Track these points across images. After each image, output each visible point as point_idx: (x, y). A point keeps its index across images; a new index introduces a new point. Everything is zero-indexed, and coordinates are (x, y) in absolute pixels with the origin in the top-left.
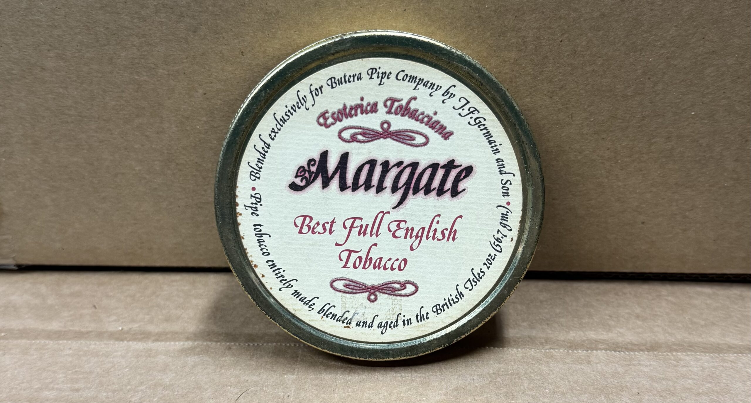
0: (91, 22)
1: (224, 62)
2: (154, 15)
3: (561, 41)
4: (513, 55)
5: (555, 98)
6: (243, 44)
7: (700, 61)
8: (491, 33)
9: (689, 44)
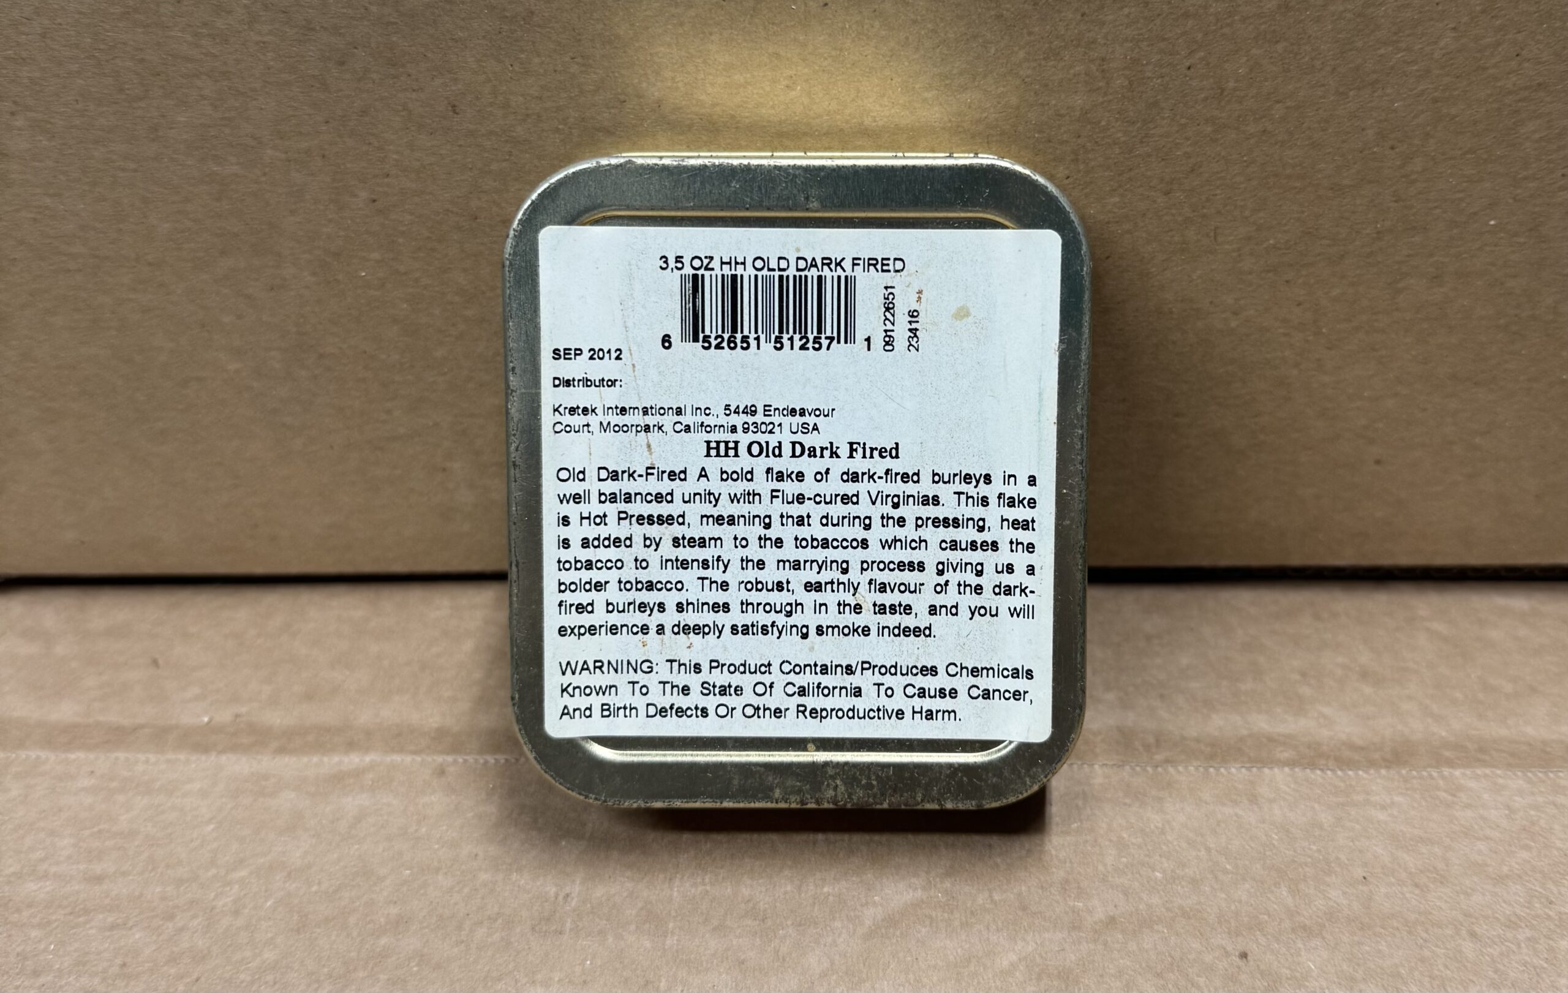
0: (102, 47)
1: (413, 128)
2: (246, 27)
3: (1189, 68)
4: (1078, 101)
5: (1178, 195)
6: (453, 88)
7: (1510, 106)
8: (1028, 53)
9: (1485, 69)
